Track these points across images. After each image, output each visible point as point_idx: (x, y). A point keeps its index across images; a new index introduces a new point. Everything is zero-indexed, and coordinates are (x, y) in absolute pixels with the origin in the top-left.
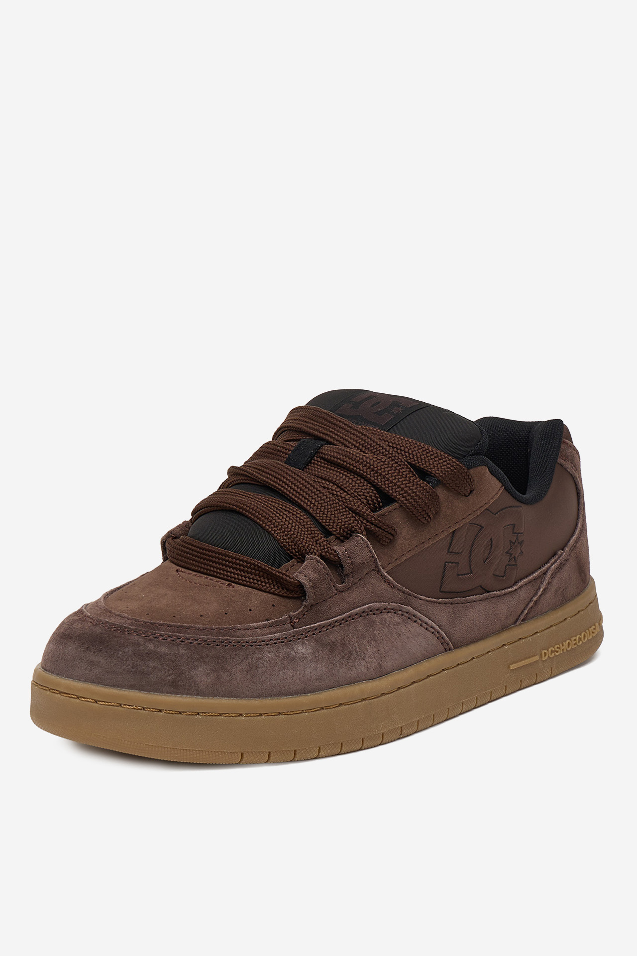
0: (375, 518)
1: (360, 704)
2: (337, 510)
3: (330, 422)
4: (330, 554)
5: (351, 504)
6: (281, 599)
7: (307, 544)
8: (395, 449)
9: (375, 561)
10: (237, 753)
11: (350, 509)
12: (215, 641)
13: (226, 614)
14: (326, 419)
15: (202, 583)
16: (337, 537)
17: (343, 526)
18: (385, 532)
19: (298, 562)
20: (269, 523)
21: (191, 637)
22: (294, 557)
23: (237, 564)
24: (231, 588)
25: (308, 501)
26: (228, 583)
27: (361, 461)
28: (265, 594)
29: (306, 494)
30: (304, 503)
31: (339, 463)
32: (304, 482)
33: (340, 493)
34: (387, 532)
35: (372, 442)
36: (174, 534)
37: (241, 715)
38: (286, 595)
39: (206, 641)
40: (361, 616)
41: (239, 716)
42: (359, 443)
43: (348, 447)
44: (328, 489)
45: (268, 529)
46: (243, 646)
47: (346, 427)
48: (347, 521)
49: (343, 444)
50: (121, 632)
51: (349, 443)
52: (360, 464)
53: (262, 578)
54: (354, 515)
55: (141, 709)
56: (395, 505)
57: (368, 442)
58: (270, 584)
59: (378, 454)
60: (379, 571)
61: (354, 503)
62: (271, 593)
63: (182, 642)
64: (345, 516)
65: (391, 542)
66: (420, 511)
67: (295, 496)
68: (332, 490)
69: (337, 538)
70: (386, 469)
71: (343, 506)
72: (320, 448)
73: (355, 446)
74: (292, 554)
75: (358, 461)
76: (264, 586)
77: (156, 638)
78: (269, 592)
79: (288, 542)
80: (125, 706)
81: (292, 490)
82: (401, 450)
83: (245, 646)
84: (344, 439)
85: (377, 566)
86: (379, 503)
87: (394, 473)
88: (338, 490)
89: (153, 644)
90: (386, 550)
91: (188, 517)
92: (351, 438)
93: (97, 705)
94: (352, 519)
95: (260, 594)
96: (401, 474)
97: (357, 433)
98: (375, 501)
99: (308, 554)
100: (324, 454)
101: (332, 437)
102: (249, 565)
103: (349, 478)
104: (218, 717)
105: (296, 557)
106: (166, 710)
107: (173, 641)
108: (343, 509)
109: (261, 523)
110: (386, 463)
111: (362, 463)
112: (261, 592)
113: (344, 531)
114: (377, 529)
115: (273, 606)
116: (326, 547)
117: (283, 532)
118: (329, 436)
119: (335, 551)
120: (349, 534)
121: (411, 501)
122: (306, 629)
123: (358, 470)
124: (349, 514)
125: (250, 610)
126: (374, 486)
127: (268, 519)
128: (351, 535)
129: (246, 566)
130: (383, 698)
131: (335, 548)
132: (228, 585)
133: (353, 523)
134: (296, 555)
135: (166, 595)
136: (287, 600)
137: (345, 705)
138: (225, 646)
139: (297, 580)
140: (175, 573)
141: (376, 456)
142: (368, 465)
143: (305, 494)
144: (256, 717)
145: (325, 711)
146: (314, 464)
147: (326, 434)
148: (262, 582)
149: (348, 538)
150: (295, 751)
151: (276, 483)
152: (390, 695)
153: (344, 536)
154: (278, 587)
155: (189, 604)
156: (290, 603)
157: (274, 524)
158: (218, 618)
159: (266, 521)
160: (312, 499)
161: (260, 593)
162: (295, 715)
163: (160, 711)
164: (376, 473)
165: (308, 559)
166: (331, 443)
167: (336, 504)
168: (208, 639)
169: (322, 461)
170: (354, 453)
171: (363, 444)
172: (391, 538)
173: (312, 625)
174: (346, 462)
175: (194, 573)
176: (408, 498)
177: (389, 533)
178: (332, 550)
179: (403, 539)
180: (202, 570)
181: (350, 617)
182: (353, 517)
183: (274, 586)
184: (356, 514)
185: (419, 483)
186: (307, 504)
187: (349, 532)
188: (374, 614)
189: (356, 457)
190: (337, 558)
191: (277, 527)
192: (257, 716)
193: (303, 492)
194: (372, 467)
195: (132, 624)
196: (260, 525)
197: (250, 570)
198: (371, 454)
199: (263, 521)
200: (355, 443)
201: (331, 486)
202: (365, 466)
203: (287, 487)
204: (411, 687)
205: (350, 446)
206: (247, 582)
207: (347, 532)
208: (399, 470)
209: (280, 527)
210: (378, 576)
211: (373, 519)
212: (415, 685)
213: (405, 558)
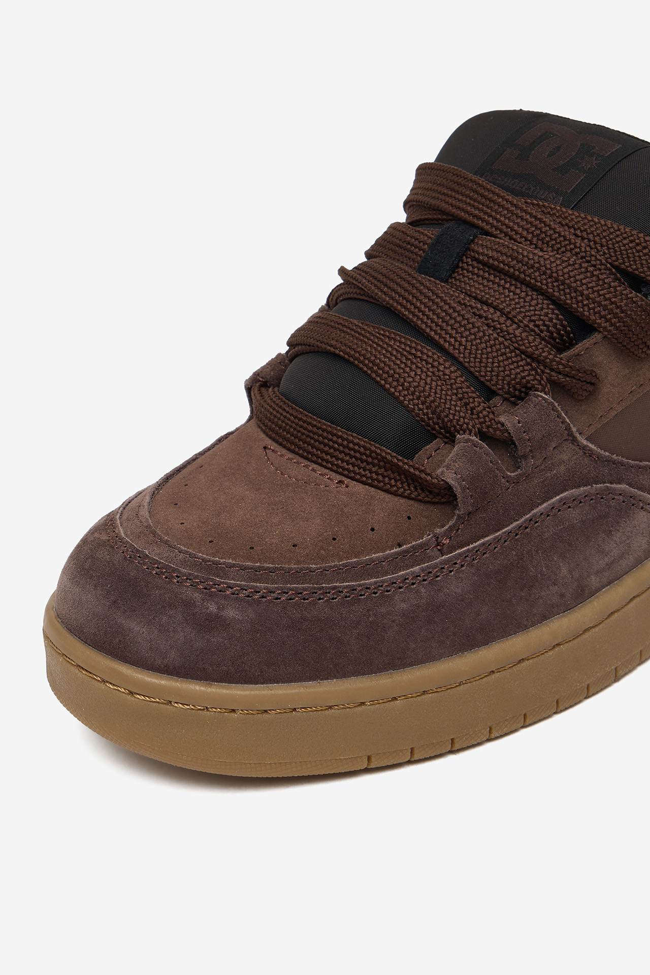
0: (563, 365)
1: (550, 653)
2: (501, 355)
3: (483, 196)
4: (495, 430)
5: (524, 344)
6: (422, 506)
7: (456, 417)
8: (586, 240)
9: (568, 429)
10: (360, 757)
11: (523, 352)
12: (316, 593)
13: (334, 539)
14: (475, 191)
15: (300, 477)
16: (504, 397)
17: (513, 382)
18: (582, 381)
19: (446, 443)
20: (395, 383)
21: (278, 588)
22: (439, 435)
23: (350, 449)
24: (343, 488)
25: (456, 341)
26: (339, 477)
27: (537, 265)
28: (396, 499)
29: (452, 329)
30: (450, 344)
31: (503, 269)
32: (447, 307)
33: (507, 326)
34: (585, 381)
35: (552, 232)
36: (262, 378)
37: (363, 703)
38: (430, 500)
39: (301, 593)
40: (548, 516)
41: (359, 705)
42: (532, 233)
43: (515, 240)
44: (487, 319)
45: (394, 393)
46: (361, 595)
47: (509, 206)
48: (519, 373)
49: (506, 235)
50: (166, 578)
51: (517, 233)
52: (535, 271)
53: (389, 472)
54: (528, 360)
55: (204, 710)
56: (597, 337)
57: (545, 233)
58: (402, 483)
59: (563, 252)
60: (574, 440)
61: (529, 343)
62: (405, 497)
63: (263, 597)
64: (515, 364)
65: (591, 394)
66: (633, 340)
67: (436, 333)
68: (493, 321)
69: (505, 399)
70: (578, 277)
71: (512, 348)
72: (473, 241)
73: (526, 240)
74: (434, 432)
75: (533, 267)
76: (394, 486)
77: (220, 591)
78: (402, 496)
79: (427, 414)
80: (176, 705)
81: (429, 321)
82: (595, 243)
83: (364, 595)
84: (508, 227)
85: (571, 434)
86: (568, 333)
87: (590, 283)
88: (502, 320)
89: (217, 603)
90: (584, 407)
91: (284, 349)
92: (518, 224)
93: (133, 699)
94: (526, 368)
95: (387, 500)
96: (601, 282)
97: (528, 217)
98: (562, 332)
99: (459, 433)
100: (478, 254)
101: (488, 223)
102: (368, 452)
103: (519, 298)
104: (326, 711)
105: (441, 436)
106: (242, 710)
107: (248, 596)
108: (511, 352)
109: (383, 382)
110: (577, 266)
111: (539, 269)
112: (390, 496)
113: (515, 389)
114: (568, 379)
115: (409, 518)
116: (487, 419)
117: (418, 398)
118: (483, 220)
119: (503, 425)
120: (523, 392)
121: (620, 326)
122: (460, 554)
123: (533, 281)
124: (522, 360)
125: (373, 530)
126: (554, 302)
127: (392, 376)
128: (527, 394)
129: (365, 454)
130: (587, 635)
131: (502, 419)
132: (340, 482)
133: (529, 375)
134: (441, 433)
135: (243, 499)
136: (431, 508)
137: (527, 660)
138: (333, 599)
139: (443, 480)
140: (261, 451)
141: (559, 256)
142: (549, 272)
143: (449, 328)
144: (387, 704)
145: (497, 675)
146: (463, 269)
147: (479, 218)
148: (390, 479)
149: (522, 399)
150: (452, 740)
151: (405, 307)
152: (597, 629)
153: (514, 396)
154: (415, 487)
155: (276, 520)
156: (435, 511)
157: (403, 385)
158: (322, 548)
159: (390, 379)
160: (462, 337)
161: (388, 497)
162: (449, 690)
163: (233, 711)
164: (562, 284)
165: (460, 443)
166: (487, 233)
167: (500, 344)
168: (305, 589)
169: (475, 263)
170: (525, 253)
171: (538, 235)
172: (591, 388)
173: (471, 546)
174: (512, 267)
175: (291, 455)
176: (614, 320)
177: (588, 383)
178: (497, 424)
179: (609, 386)
180: (301, 452)
181: (531, 520)
182: (528, 364)
183: (409, 485)
184: (533, 359)
185: (630, 296)
186: (454, 346)
187: (523, 390)
188: (569, 507)
189: (529, 259)
190: (506, 434)
191: (408, 390)
192: (389, 701)
193: (448, 325)
194: (555, 275)
195: (184, 563)
196: (382, 386)
197: (370, 460)
198: (552, 251)
199: (385, 380)
200: (525, 233)
201: (492, 314)
202: (544, 273)
203: (421, 316)
204: (629, 606)
205: (518, 240)
206: (367, 478)
207: (520, 390)
208: (598, 277)
209: (412, 389)
210: (573, 447)
211: (561, 367)
212: (635, 601)
213: (613, 413)
